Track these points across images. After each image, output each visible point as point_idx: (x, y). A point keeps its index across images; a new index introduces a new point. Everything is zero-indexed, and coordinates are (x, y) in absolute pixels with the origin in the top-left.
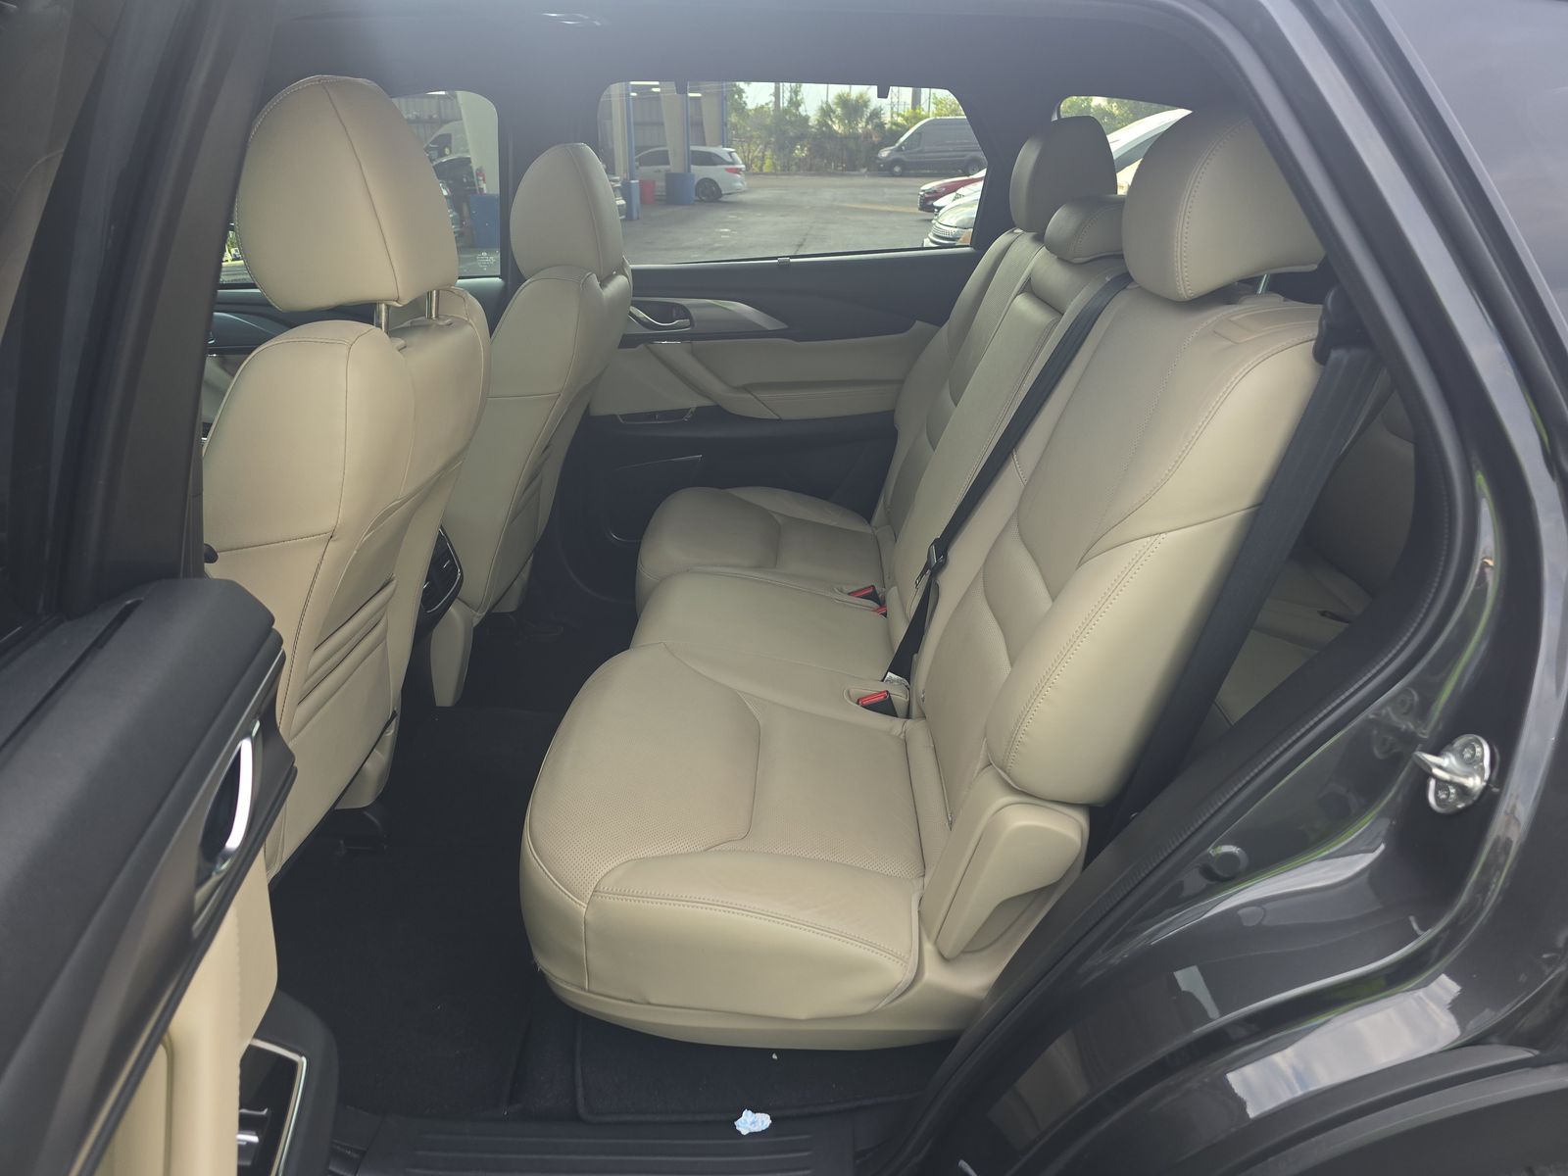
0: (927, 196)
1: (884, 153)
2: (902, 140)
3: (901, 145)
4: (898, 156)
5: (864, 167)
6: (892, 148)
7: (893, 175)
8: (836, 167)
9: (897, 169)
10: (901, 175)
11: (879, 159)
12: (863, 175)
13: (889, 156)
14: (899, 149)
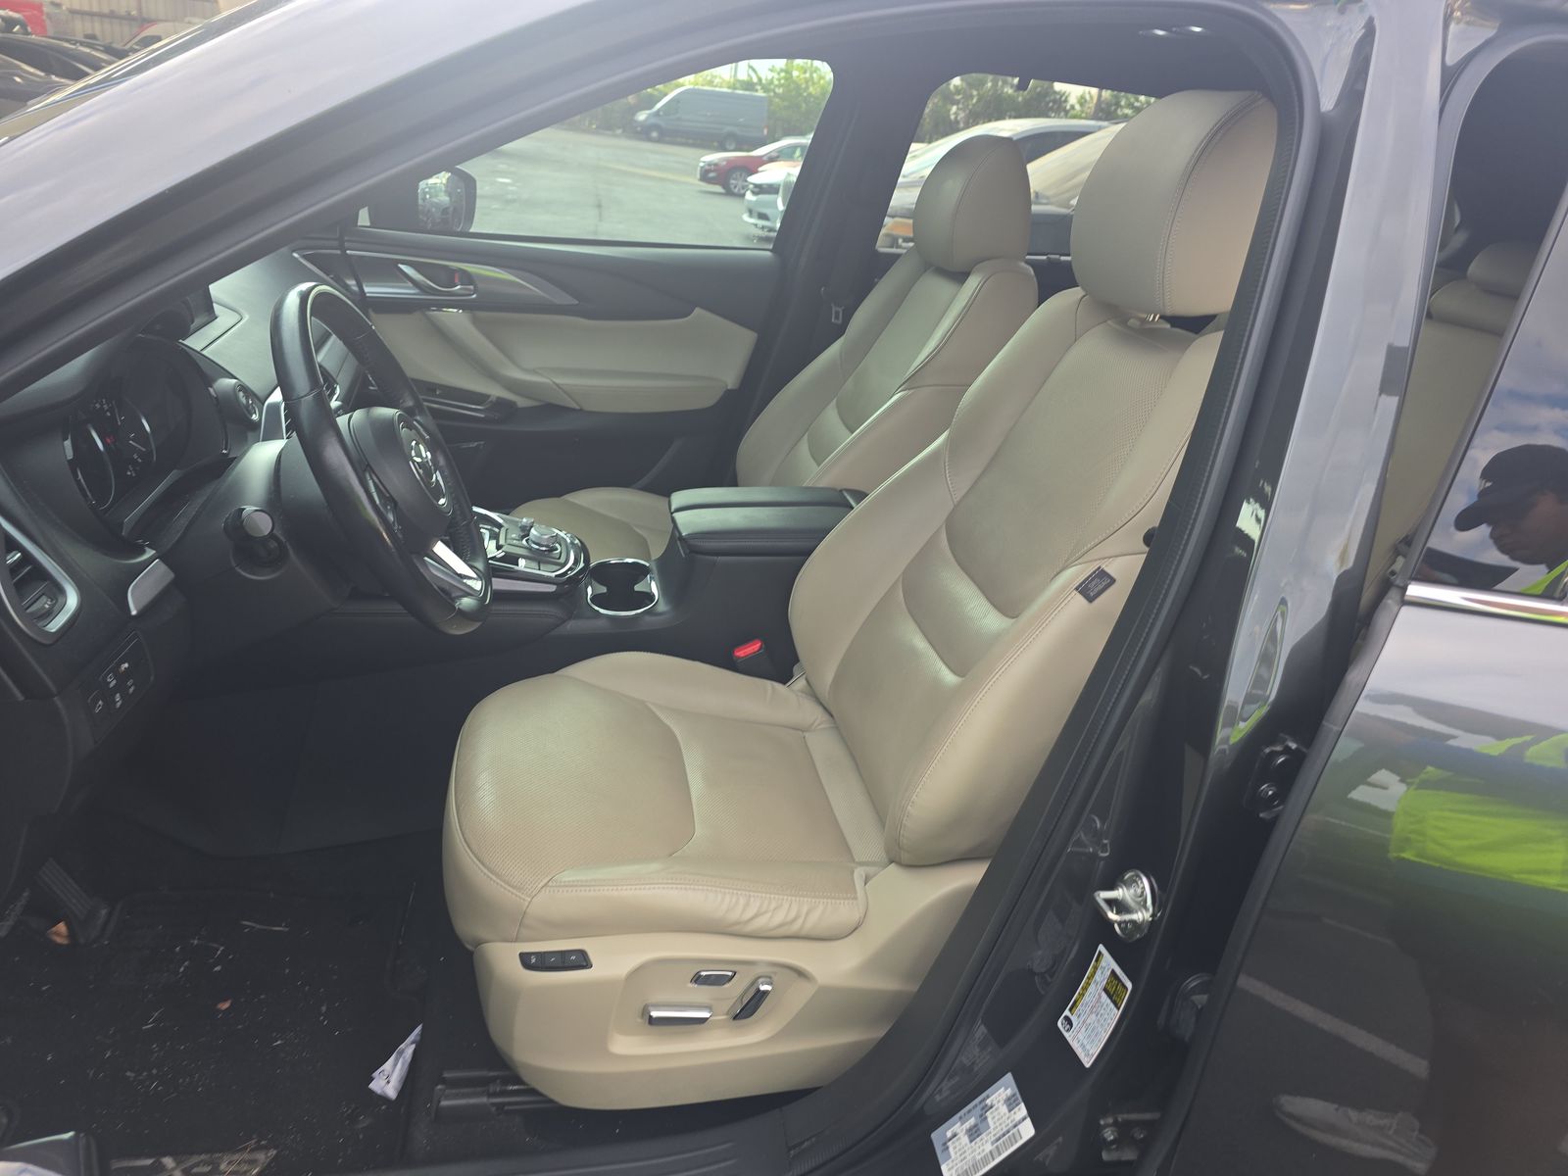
0: (707, 167)
1: (642, 116)
2: (659, 105)
3: (659, 111)
4: (653, 120)
5: (619, 128)
6: (648, 112)
7: (650, 140)
8: (591, 124)
9: (654, 134)
10: (658, 141)
11: (636, 121)
12: (616, 136)
13: (647, 119)
14: (657, 114)
